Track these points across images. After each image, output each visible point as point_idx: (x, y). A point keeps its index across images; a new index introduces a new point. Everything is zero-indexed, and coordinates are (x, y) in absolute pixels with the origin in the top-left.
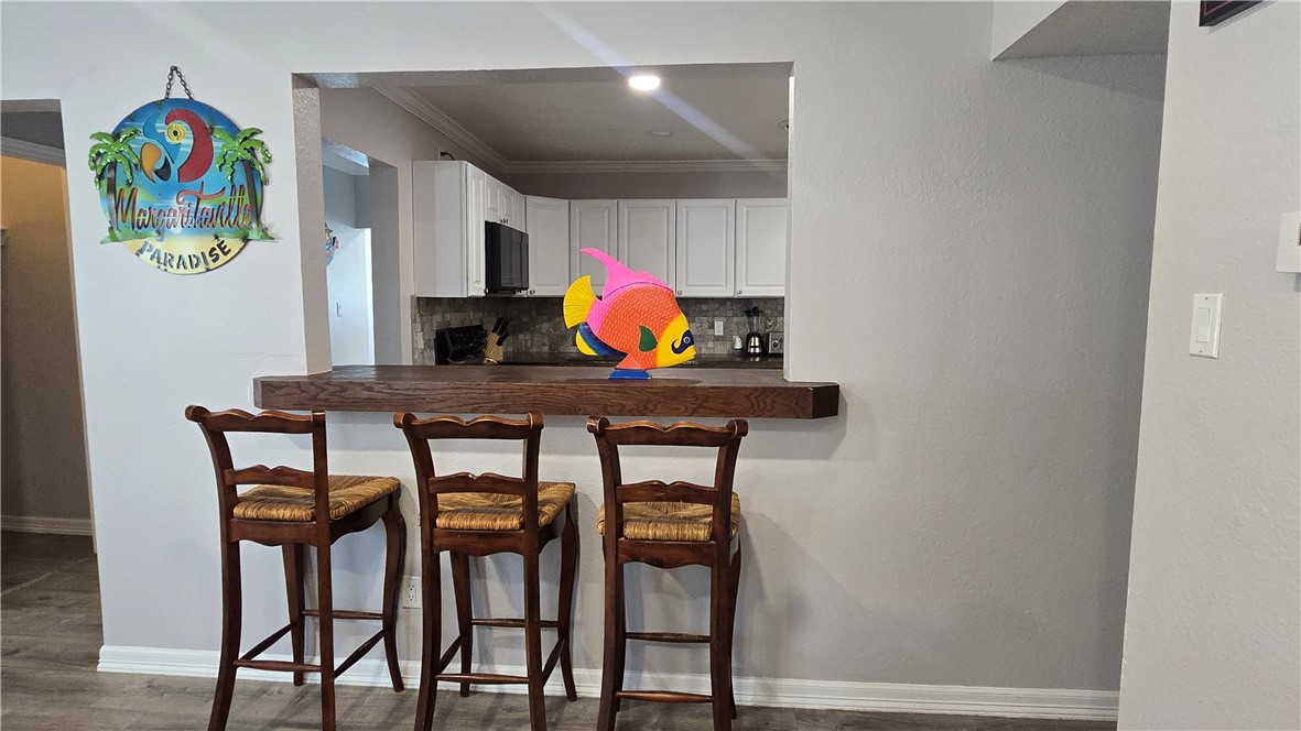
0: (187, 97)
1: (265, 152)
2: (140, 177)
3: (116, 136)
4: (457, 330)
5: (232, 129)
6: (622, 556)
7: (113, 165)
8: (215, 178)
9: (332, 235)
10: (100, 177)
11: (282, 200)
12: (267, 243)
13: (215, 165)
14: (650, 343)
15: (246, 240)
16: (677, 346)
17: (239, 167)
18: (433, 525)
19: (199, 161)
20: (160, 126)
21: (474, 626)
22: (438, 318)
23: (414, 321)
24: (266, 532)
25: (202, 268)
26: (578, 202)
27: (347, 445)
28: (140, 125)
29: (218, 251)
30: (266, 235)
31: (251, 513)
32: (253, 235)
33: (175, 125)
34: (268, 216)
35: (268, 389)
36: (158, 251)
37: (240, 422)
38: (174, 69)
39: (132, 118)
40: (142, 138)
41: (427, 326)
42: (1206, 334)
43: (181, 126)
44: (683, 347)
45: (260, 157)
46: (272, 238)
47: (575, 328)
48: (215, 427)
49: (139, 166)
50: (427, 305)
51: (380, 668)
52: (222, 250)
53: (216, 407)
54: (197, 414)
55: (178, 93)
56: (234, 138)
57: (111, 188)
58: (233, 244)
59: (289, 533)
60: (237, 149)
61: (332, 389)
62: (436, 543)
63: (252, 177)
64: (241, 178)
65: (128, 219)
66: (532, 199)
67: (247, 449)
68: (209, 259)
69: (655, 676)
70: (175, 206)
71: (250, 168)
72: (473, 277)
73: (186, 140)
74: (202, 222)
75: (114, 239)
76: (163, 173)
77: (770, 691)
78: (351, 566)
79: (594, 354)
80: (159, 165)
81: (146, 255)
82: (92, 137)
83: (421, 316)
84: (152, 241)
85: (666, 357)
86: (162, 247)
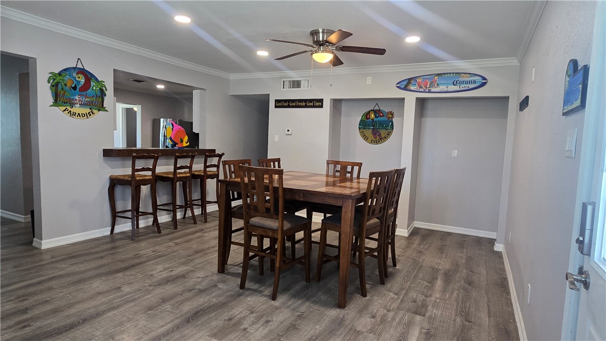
0: (82, 68)
1: (105, 88)
2: (66, 87)
3: (60, 74)
5: (96, 80)
7: (58, 83)
8: (90, 93)
10: (52, 86)
13: (91, 89)
14: (182, 141)
15: (99, 111)
19: (86, 86)
20: (74, 74)
25: (85, 117)
28: (68, 73)
29: (91, 113)
32: (101, 109)
33: (80, 75)
34: (105, 104)
36: (70, 111)
38: (79, 59)
39: (65, 70)
40: (68, 77)
42: (277, 138)
44: (187, 142)
46: (107, 111)
49: (66, 84)
52: (92, 113)
55: (80, 66)
56: (97, 82)
57: (56, 90)
58: (95, 111)
60: (98, 85)
63: (102, 94)
64: (99, 93)
65: (61, 100)
68: (88, 115)
70: (77, 98)
71: (101, 91)
73: (83, 81)
74: (86, 104)
75: (55, 106)
76: (75, 88)
80: (73, 86)
81: (66, 112)
82: (50, 73)
84: (69, 108)
85: (185, 144)
86: (73, 110)
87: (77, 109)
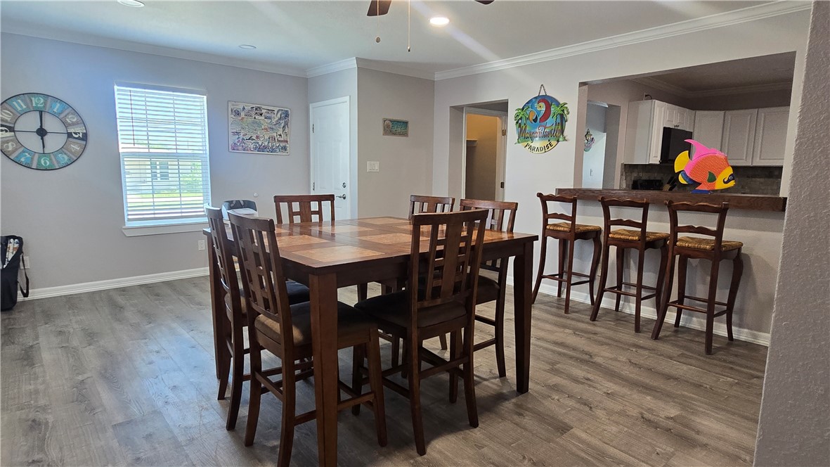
1: (568, 111)
2: (528, 121)
3: (523, 109)
4: (646, 181)
5: (558, 104)
6: (675, 252)
7: (521, 119)
8: (551, 121)
9: (592, 137)
10: (517, 123)
11: (571, 128)
12: (565, 142)
13: (551, 116)
14: (712, 179)
15: (558, 141)
16: (726, 180)
17: (559, 116)
18: (608, 236)
19: (547, 115)
20: (536, 105)
21: (623, 285)
22: (635, 175)
23: (622, 175)
24: (555, 234)
25: (544, 151)
26: (731, 112)
27: (584, 214)
28: (530, 105)
30: (565, 139)
31: (551, 228)
32: (561, 139)
33: (540, 104)
34: (565, 133)
35: (560, 191)
36: (531, 146)
37: (551, 198)
38: (542, 85)
39: (527, 103)
40: (530, 109)
41: (629, 178)
43: (542, 104)
44: (729, 181)
45: (566, 112)
47: (680, 172)
48: (544, 199)
49: (528, 119)
50: (629, 168)
51: (587, 296)
52: (550, 145)
53: (545, 194)
54: (540, 195)
55: (543, 93)
56: (558, 106)
57: (520, 126)
58: (554, 143)
59: (562, 235)
60: (558, 110)
61: (580, 192)
62: (609, 242)
63: (562, 119)
64: (559, 120)
65: (524, 135)
66: (698, 112)
67: (553, 207)
68: (546, 148)
69: (699, 320)
70: (537, 130)
71: (562, 116)
72: (653, 154)
73: (544, 109)
74: (545, 136)
75: (519, 142)
76: (535, 120)
77: (755, 337)
78: (581, 258)
79: (686, 183)
80: (534, 118)
81: (528, 147)
82: (516, 110)
83: (626, 173)
84: (529, 143)
85: (719, 185)
86: (533, 145)
87: (537, 143)
